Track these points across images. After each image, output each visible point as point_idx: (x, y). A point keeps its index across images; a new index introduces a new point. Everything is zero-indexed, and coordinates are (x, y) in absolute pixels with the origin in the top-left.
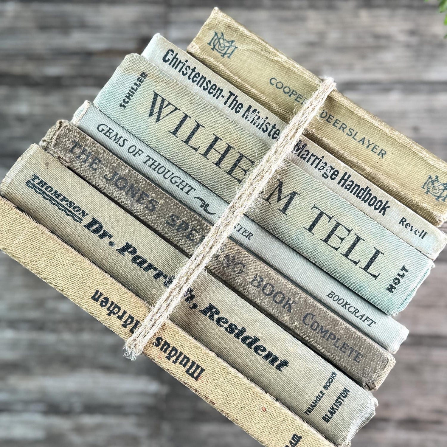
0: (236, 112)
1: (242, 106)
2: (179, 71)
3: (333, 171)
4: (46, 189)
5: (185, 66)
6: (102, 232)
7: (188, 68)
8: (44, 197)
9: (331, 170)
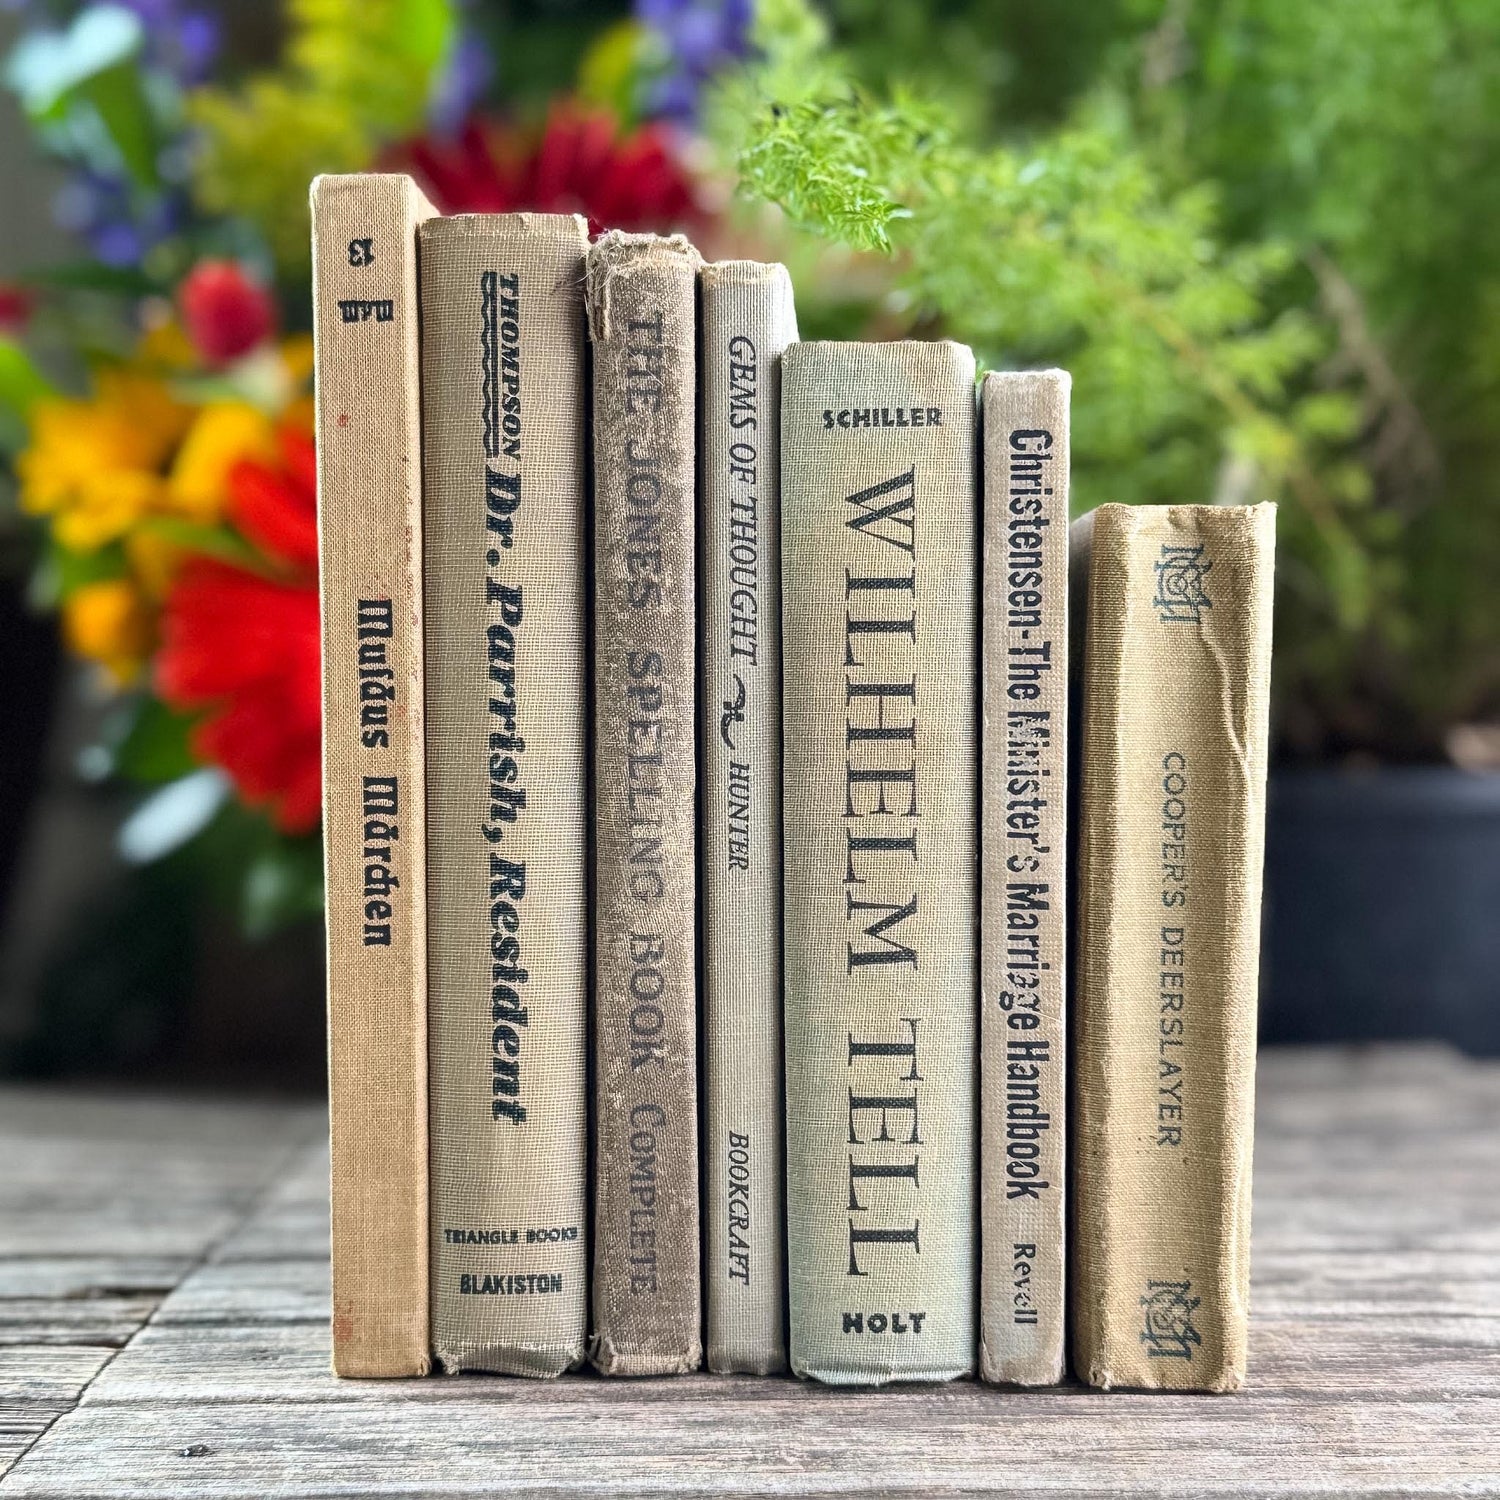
0: (1011, 692)
1: (1033, 696)
2: (1013, 492)
3: (1029, 1011)
4: (507, 326)
5: (1033, 497)
6: (503, 518)
8: (484, 334)
9: (1031, 1006)
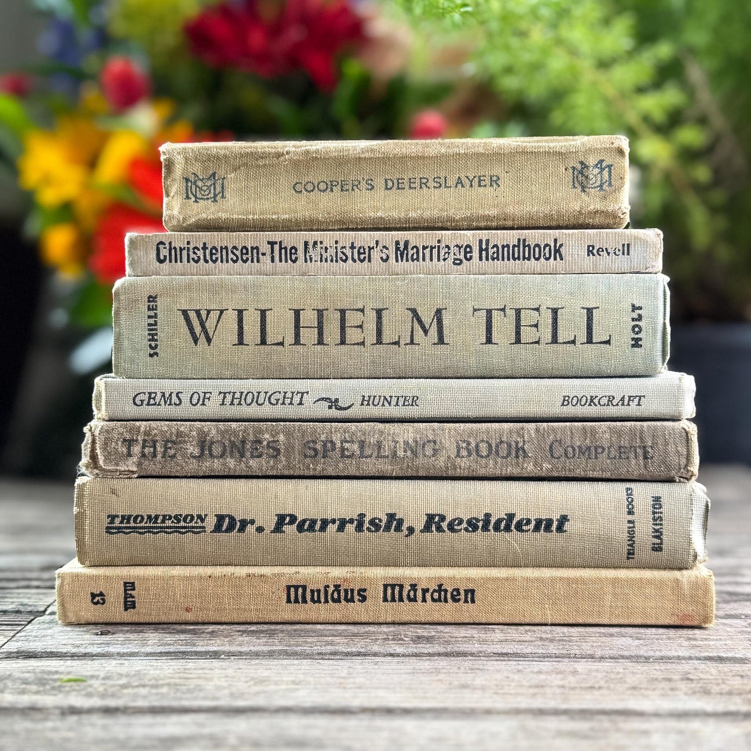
1: (296, 250)
2: (188, 261)
3: (462, 250)
4: (135, 521)
5: (191, 250)
7: (196, 250)
8: (140, 533)
9: (460, 249)
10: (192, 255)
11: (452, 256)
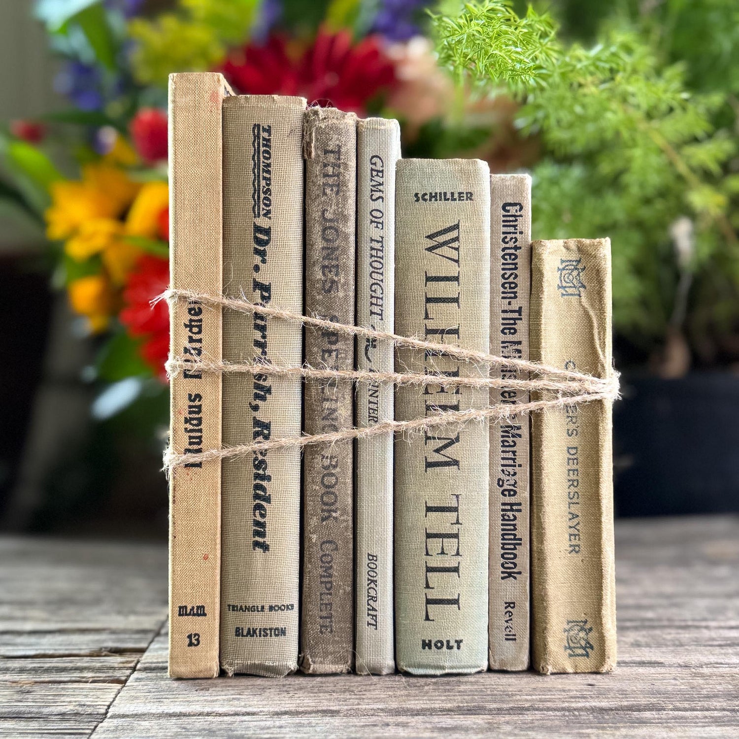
0: (503, 331)
1: (513, 334)
2: (504, 233)
3: (512, 488)
4: (265, 152)
5: (514, 236)
6: (262, 248)
7: (514, 240)
8: (254, 156)
10: (509, 236)
11: (505, 478)
